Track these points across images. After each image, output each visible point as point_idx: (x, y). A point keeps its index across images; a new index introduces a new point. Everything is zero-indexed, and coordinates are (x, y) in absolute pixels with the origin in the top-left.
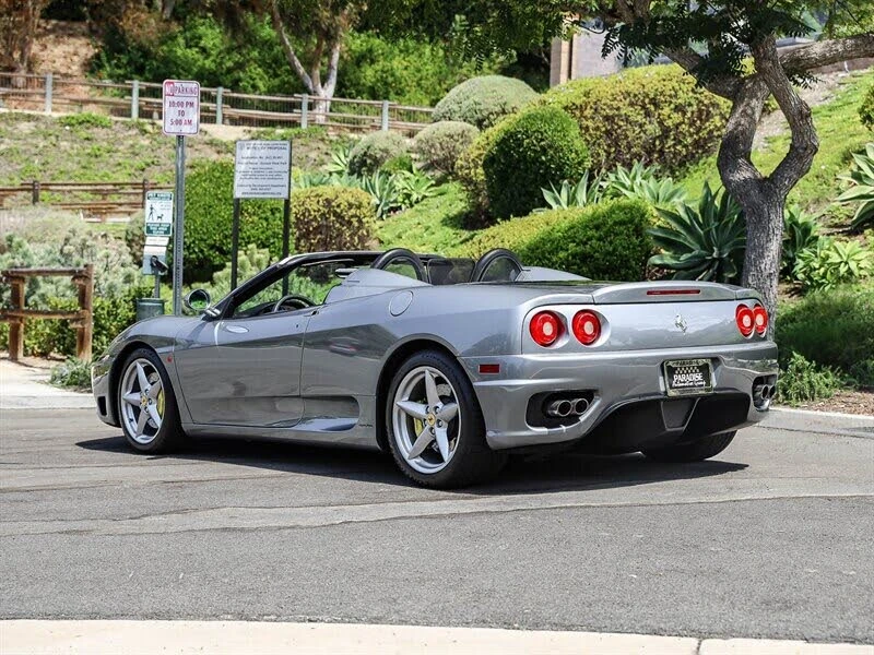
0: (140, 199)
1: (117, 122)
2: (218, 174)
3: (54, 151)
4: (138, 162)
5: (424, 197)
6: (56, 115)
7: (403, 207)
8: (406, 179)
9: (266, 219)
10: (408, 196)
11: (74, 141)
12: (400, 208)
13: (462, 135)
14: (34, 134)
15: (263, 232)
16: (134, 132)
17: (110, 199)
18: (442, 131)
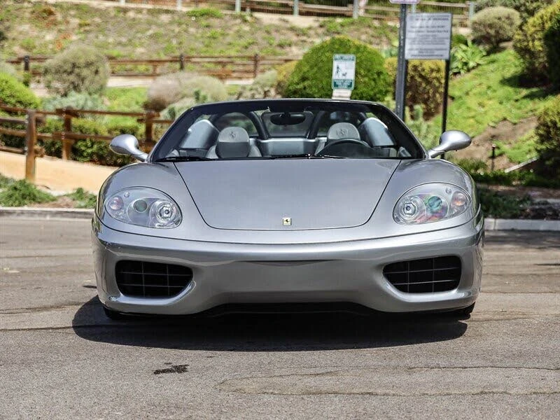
0: (252, 68)
1: (226, 15)
2: (337, 47)
3: (185, 35)
4: (243, 42)
5: (478, 65)
6: (185, 10)
7: (462, 72)
8: (464, 51)
9: (374, 80)
10: (466, 64)
11: (198, 28)
12: (459, 73)
13: (508, 18)
14: (171, 23)
15: (372, 90)
16: (238, 21)
17: (229, 67)
18: (492, 15)
